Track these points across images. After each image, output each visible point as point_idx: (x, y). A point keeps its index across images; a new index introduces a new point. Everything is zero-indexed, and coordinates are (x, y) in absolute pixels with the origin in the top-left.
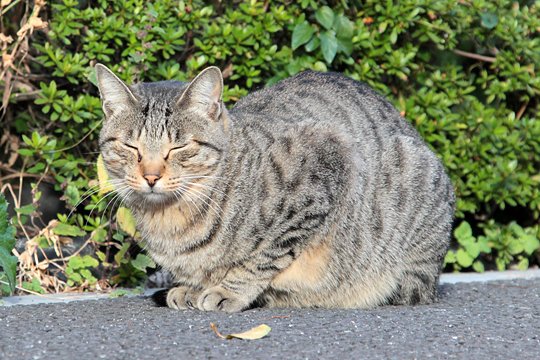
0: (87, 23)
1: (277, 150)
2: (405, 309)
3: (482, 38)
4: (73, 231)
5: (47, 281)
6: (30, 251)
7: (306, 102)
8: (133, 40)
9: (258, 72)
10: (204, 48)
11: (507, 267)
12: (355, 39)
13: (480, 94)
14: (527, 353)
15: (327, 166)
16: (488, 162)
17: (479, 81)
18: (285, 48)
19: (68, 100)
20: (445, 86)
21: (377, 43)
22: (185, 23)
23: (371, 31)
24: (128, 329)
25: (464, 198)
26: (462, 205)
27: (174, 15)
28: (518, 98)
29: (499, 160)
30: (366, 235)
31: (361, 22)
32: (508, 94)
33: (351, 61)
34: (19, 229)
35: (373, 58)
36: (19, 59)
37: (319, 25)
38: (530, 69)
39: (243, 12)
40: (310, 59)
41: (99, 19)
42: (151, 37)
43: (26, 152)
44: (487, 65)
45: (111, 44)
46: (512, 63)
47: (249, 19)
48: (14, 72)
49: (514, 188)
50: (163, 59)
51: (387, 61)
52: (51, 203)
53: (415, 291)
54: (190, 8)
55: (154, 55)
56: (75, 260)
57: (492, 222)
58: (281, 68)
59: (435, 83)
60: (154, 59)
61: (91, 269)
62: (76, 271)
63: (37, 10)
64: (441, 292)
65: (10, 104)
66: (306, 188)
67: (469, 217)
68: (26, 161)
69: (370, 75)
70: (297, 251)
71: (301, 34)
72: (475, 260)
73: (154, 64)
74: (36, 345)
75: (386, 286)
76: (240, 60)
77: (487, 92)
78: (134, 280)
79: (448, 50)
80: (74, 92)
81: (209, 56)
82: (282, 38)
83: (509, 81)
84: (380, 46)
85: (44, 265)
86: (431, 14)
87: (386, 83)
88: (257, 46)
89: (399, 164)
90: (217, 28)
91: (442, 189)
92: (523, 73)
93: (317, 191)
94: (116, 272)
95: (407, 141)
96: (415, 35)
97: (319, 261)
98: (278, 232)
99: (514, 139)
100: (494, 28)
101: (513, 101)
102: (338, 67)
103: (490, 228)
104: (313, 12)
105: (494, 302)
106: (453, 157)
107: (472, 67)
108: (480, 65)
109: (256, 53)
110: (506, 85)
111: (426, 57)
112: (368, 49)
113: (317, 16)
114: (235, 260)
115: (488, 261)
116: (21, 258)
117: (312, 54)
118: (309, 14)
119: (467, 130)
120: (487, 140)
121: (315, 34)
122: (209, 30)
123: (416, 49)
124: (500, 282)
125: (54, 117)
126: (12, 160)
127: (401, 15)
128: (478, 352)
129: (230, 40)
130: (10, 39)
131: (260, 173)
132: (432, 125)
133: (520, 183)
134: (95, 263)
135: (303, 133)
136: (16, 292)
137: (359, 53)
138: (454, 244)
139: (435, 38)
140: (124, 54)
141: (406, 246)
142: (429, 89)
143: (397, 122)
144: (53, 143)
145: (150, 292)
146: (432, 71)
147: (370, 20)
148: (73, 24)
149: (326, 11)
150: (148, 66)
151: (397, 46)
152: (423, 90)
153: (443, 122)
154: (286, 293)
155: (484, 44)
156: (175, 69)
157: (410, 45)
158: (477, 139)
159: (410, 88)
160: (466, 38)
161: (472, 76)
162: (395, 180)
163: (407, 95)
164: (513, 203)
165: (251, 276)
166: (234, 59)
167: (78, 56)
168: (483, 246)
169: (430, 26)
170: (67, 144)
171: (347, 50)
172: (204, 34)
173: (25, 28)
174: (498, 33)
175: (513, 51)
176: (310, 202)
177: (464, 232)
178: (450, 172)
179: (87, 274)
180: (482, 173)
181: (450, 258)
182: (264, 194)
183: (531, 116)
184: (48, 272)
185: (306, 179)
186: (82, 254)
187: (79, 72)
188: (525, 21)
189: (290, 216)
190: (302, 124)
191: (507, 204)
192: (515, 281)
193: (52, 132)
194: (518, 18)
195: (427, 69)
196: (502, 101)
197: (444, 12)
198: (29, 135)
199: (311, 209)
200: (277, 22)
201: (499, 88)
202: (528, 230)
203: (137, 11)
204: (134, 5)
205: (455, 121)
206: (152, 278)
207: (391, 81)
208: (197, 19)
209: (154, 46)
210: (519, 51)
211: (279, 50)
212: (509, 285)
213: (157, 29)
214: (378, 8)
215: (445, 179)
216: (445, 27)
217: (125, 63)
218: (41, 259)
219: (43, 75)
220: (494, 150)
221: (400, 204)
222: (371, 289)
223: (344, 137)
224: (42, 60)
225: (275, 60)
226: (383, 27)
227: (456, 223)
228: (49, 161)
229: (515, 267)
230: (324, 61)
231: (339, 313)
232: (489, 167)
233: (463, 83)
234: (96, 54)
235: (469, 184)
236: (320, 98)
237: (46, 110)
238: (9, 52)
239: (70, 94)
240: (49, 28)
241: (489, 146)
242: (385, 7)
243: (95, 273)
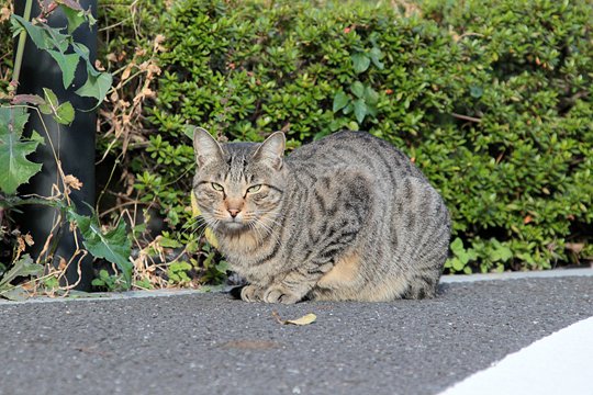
0: (184, 92)
1: (319, 186)
2: (414, 302)
3: (471, 104)
4: (174, 244)
5: (154, 280)
6: (142, 258)
7: (340, 153)
8: (217, 105)
9: (308, 129)
10: (269, 111)
11: (489, 271)
12: (379, 105)
13: (469, 145)
14: (502, 336)
15: (357, 197)
16: (475, 195)
17: (469, 136)
18: (328, 111)
19: (170, 148)
20: (444, 140)
21: (395, 108)
22: (256, 93)
23: (390, 99)
24: (213, 317)
25: (457, 220)
26: (456, 226)
27: (248, 87)
28: (497, 148)
29: (483, 193)
30: (386, 248)
31: (384, 93)
32: (489, 145)
33: (376, 121)
34: (134, 242)
35: (392, 119)
36: (134, 118)
37: (353, 95)
38: (506, 127)
39: (298, 85)
40: (346, 119)
41: (193, 89)
42: (231, 103)
43: (138, 186)
44: (475, 124)
45: (201, 108)
46: (493, 123)
47: (302, 90)
48: (131, 128)
49: (493, 213)
50: (239, 119)
51: (402, 121)
52: (158, 223)
53: (422, 290)
54: (259, 82)
55: (233, 116)
56: (174, 265)
57: (478, 238)
58: (325, 126)
59: (437, 137)
60: (233, 119)
61: (186, 271)
62: (175, 273)
63: (147, 83)
64: (440, 290)
65: (128, 151)
66: (342, 213)
67: (461, 234)
68: (139, 193)
69: (390, 131)
70: (336, 259)
71: (340, 100)
72: (465, 266)
73: (233, 122)
74: (146, 328)
75: (400, 286)
76: (296, 120)
77: (475, 144)
78: (218, 279)
79: (446, 113)
80: (174, 142)
81: (273, 117)
82: (326, 104)
83: (491, 136)
84: (397, 110)
85: (152, 268)
86: (435, 87)
87: (402, 137)
88: (307, 110)
89: (409, 195)
90: (279, 97)
91: (442, 215)
92: (500, 130)
93: (350, 215)
94: (205, 274)
95: (414, 181)
96: (424, 101)
97: (352, 266)
98: (323, 246)
99: (494, 178)
100: (480, 98)
101: (493, 150)
102: (366, 126)
103: (476, 242)
104: (348, 85)
105: (479, 297)
106: (450, 191)
107: (464, 126)
108: (469, 124)
109: (307, 115)
110: (488, 139)
111: (431, 118)
112: (389, 112)
113: (351, 88)
114: (292, 268)
115: (475, 266)
116: (135, 263)
117: (348, 116)
118: (346, 87)
119: (460, 171)
120: (475, 178)
121: (350, 101)
122: (274, 97)
123: (423, 112)
124: (483, 282)
125: (160, 161)
126: (129, 192)
127: (413, 88)
128: (467, 334)
129: (288, 106)
130: (128, 104)
131: (307, 204)
132: (434, 167)
133: (498, 210)
134: (189, 267)
135: (338, 173)
136: (132, 288)
137: (382, 115)
138: (451, 254)
139: (437, 105)
140: (211, 115)
141: (415, 256)
142: (433, 141)
143: (408, 167)
144: (159, 179)
145: (229, 289)
146: (435, 129)
147: (390, 91)
148: (174, 94)
149: (358, 84)
150: (228, 124)
151: (408, 111)
152: (428, 142)
153: (443, 165)
154: (328, 290)
155: (472, 109)
156: (248, 126)
157: (419, 110)
158: (466, 177)
159: (419, 140)
160: (460, 104)
161: (464, 133)
162: (406, 208)
163: (417, 145)
164: (493, 225)
165: (303, 278)
166: (291, 119)
167: (177, 116)
168: (472, 255)
169: (434, 96)
170: (170, 180)
171: (373, 113)
172: (269, 101)
173: (138, 96)
174: (483, 101)
175: (494, 114)
176: (345, 223)
177: (458, 245)
178: (447, 202)
179: (183, 275)
180: (471, 203)
181: (447, 265)
182: (311, 219)
183: (507, 161)
184: (155, 273)
185: (342, 207)
186: (180, 260)
187: (178, 128)
188: (503, 92)
189: (331, 235)
190: (337, 167)
191: (488, 225)
192: (494, 281)
193: (158, 171)
194: (497, 90)
195: (431, 127)
196: (486, 150)
197: (444, 86)
198: (142, 174)
199: (346, 229)
200: (323, 92)
201: (483, 141)
202: (504, 244)
203: (220, 84)
204: (219, 80)
205: (451, 165)
206: (231, 278)
207: (406, 136)
208: (264, 90)
209: (233, 110)
210: (498, 114)
211: (324, 112)
212: (488, 285)
213: (235, 97)
214: (396, 82)
215: (444, 208)
216: (445, 97)
217: (211, 122)
218: (150, 264)
219: (151, 131)
220: (479, 186)
221: (410, 225)
222: (389, 288)
223: (368, 175)
224: (151, 119)
225: (320, 120)
226: (399, 97)
227: (452, 239)
228: (156, 193)
229: (494, 270)
230: (356, 121)
231: (366, 305)
232: (476, 198)
233: (457, 137)
234: (190, 115)
235: (462, 211)
236: (351, 150)
237: (154, 155)
238: (127, 114)
239: (171, 144)
240: (157, 96)
241: (476, 183)
242: (401, 82)
243: (189, 274)
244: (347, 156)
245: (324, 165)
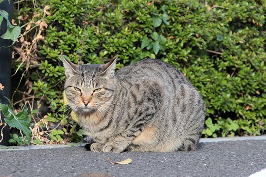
0: (60, 37)
1: (134, 89)
2: (185, 153)
3: (217, 45)
4: (53, 120)
5: (43, 139)
6: (36, 128)
7: (145, 71)
8: (78, 44)
9: (128, 58)
10: (106, 48)
11: (226, 136)
12: (167, 45)
13: (216, 67)
14: (234, 171)
15: (154, 95)
16: (219, 94)
17: (216, 62)
18: (139, 48)
19: (52, 68)
20: (202, 64)
21: (175, 47)
22: (99, 38)
23: (173, 42)
24: (75, 160)
25: (209, 108)
26: (208, 111)
27: (95, 34)
28: (231, 69)
29: (223, 93)
30: (170, 123)
31: (169, 38)
32: (227, 67)
33: (165, 54)
34: (32, 119)
35: (174, 52)
36: (33, 51)
37: (152, 39)
38: (236, 57)
39: (122, 34)
40: (149, 52)
41: (65, 36)
42: (86, 43)
43: (35, 88)
44: (219, 56)
45: (69, 46)
46: (229, 55)
47: (124, 37)
48: (31, 56)
49: (229, 104)
50: (90, 52)
51: (179, 54)
52: (45, 109)
53: (190, 146)
54: (101, 32)
55: (87, 50)
56: (54, 131)
57: (220, 118)
58: (137, 56)
59: (198, 62)
60: (86, 52)
61: (61, 135)
62: (55, 136)
63: (40, 32)
64: (200, 146)
65: (29, 69)
66: (146, 104)
67: (211, 116)
68: (35, 92)
69: (173, 59)
70: (143, 129)
71: (145, 43)
72: (213, 133)
73: (87, 54)
74: (38, 166)
75: (178, 144)
76: (121, 53)
77: (219, 66)
78: (78, 140)
79: (203, 50)
80: (55, 65)
81: (108, 51)
82: (138, 44)
83: (228, 62)
84: (177, 48)
85: (42, 133)
86: (197, 35)
87: (179, 62)
88: (127, 47)
89: (183, 94)
90: (112, 40)
91: (201, 105)
92: (233, 59)
93: (150, 105)
94: (70, 136)
95: (186, 87)
96: (191, 43)
97: (151, 133)
98: (135, 121)
99: (229, 85)
100: (222, 41)
101: (229, 70)
102: (159, 56)
103: (219, 120)
104: (150, 34)
105: (221, 150)
106: (205, 92)
107: (213, 57)
108: (216, 56)
109: (127, 50)
110: (226, 64)
111: (195, 52)
112: (172, 49)
113: (151, 36)
114: (119, 133)
115: (219, 133)
116: (32, 130)
117: (149, 51)
118: (148, 35)
119: (211, 81)
120: (219, 85)
121: (151, 43)
122: (109, 40)
123: (191, 49)
124: (223, 142)
125: (46, 74)
126: (30, 91)
127: (185, 36)
128: (214, 170)
129: (117, 45)
130: (29, 43)
131: (127, 98)
132: (197, 79)
133: (231, 103)
134: (62, 133)
135: (144, 82)
136: (31, 144)
137: (168, 51)
138: (205, 127)
139: (198, 45)
140: (75, 50)
141: (186, 128)
142: (196, 65)
143: (182, 78)
144: (46, 85)
145: (84, 145)
146: (197, 58)
147: (173, 37)
148: (54, 38)
149: (155, 34)
150: (84, 55)
151: (183, 48)
152: (193, 65)
153: (201, 78)
154: (139, 146)
155: (218, 47)
156: (95, 56)
157: (188, 48)
158: (214, 85)
159: (188, 64)
160: (211, 45)
161: (213, 60)
162: (181, 101)
163: (187, 67)
164: (229, 111)
165: (124, 139)
166: (118, 52)
167: (56, 50)
168: (217, 127)
169: (196, 40)
170: (52, 85)
171: (163, 50)
172: (107, 42)
173: (35, 39)
174: (223, 43)
175: (229, 50)
176: (148, 109)
177: (209, 122)
178: (204, 98)
179: (59, 137)
180: (216, 99)
181: (203, 133)
182: (129, 107)
183: (236, 76)
184: (44, 136)
185: (146, 100)
186: (57, 129)
187: (57, 57)
188: (234, 38)
189: (140, 115)
190: (143, 78)
191: (226, 111)
192: (229, 141)
193: (45, 80)
194: (231, 37)
195: (195, 57)
196: (225, 70)
197: (202, 35)
198: (36, 82)
199: (148, 112)
200: (136, 38)
201: (223, 65)
202: (235, 121)
203: (80, 33)
204: (79, 30)
205: (206, 78)
206: (85, 139)
207: (181, 62)
208: (104, 36)
209: (87, 47)
210: (232, 50)
211: (136, 49)
212: (227, 143)
213: (88, 40)
214: (176, 33)
215: (202, 101)
216: (203, 40)
217: (75, 54)
218: (41, 131)
219: (42, 58)
220: (221, 90)
221: (183, 110)
223: (160, 83)
224: (42, 52)
225: (135, 53)
226: (178, 40)
227: (206, 118)
228: (44, 92)
229: (229, 136)
230: (154, 53)
231: (159, 154)
232: (219, 96)
233: (209, 63)
234: (63, 49)
235: (211, 103)
236: (151, 69)
237: (43, 72)
238: (29, 49)
239: (53, 65)
240: (45, 39)
241: (219, 88)
242: (179, 32)
243: (62, 136)
244: (149, 72)
245: (136, 77)
